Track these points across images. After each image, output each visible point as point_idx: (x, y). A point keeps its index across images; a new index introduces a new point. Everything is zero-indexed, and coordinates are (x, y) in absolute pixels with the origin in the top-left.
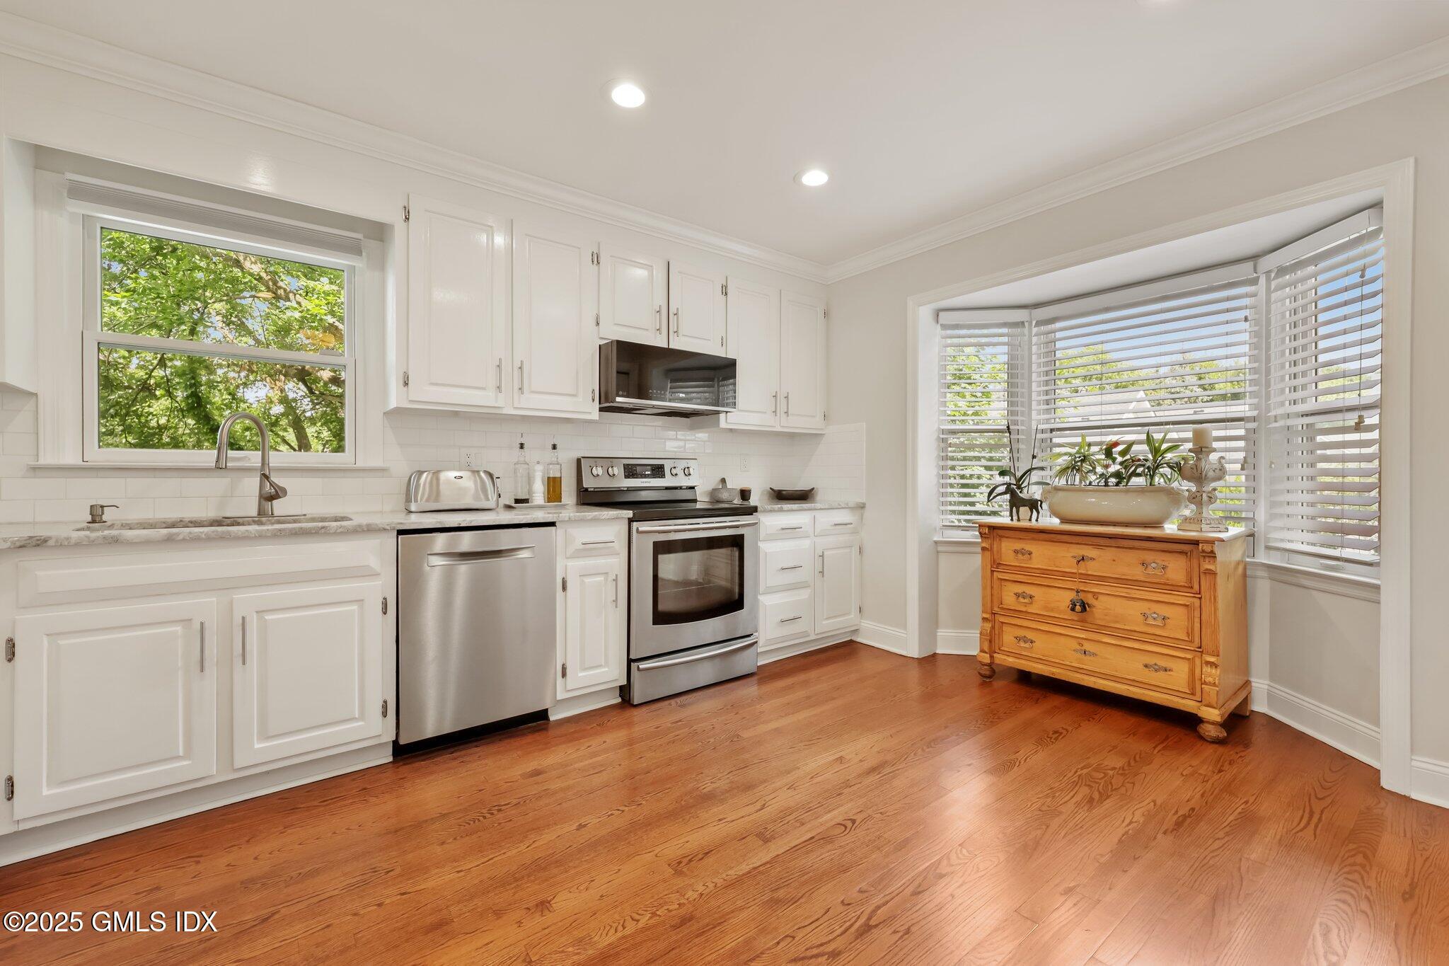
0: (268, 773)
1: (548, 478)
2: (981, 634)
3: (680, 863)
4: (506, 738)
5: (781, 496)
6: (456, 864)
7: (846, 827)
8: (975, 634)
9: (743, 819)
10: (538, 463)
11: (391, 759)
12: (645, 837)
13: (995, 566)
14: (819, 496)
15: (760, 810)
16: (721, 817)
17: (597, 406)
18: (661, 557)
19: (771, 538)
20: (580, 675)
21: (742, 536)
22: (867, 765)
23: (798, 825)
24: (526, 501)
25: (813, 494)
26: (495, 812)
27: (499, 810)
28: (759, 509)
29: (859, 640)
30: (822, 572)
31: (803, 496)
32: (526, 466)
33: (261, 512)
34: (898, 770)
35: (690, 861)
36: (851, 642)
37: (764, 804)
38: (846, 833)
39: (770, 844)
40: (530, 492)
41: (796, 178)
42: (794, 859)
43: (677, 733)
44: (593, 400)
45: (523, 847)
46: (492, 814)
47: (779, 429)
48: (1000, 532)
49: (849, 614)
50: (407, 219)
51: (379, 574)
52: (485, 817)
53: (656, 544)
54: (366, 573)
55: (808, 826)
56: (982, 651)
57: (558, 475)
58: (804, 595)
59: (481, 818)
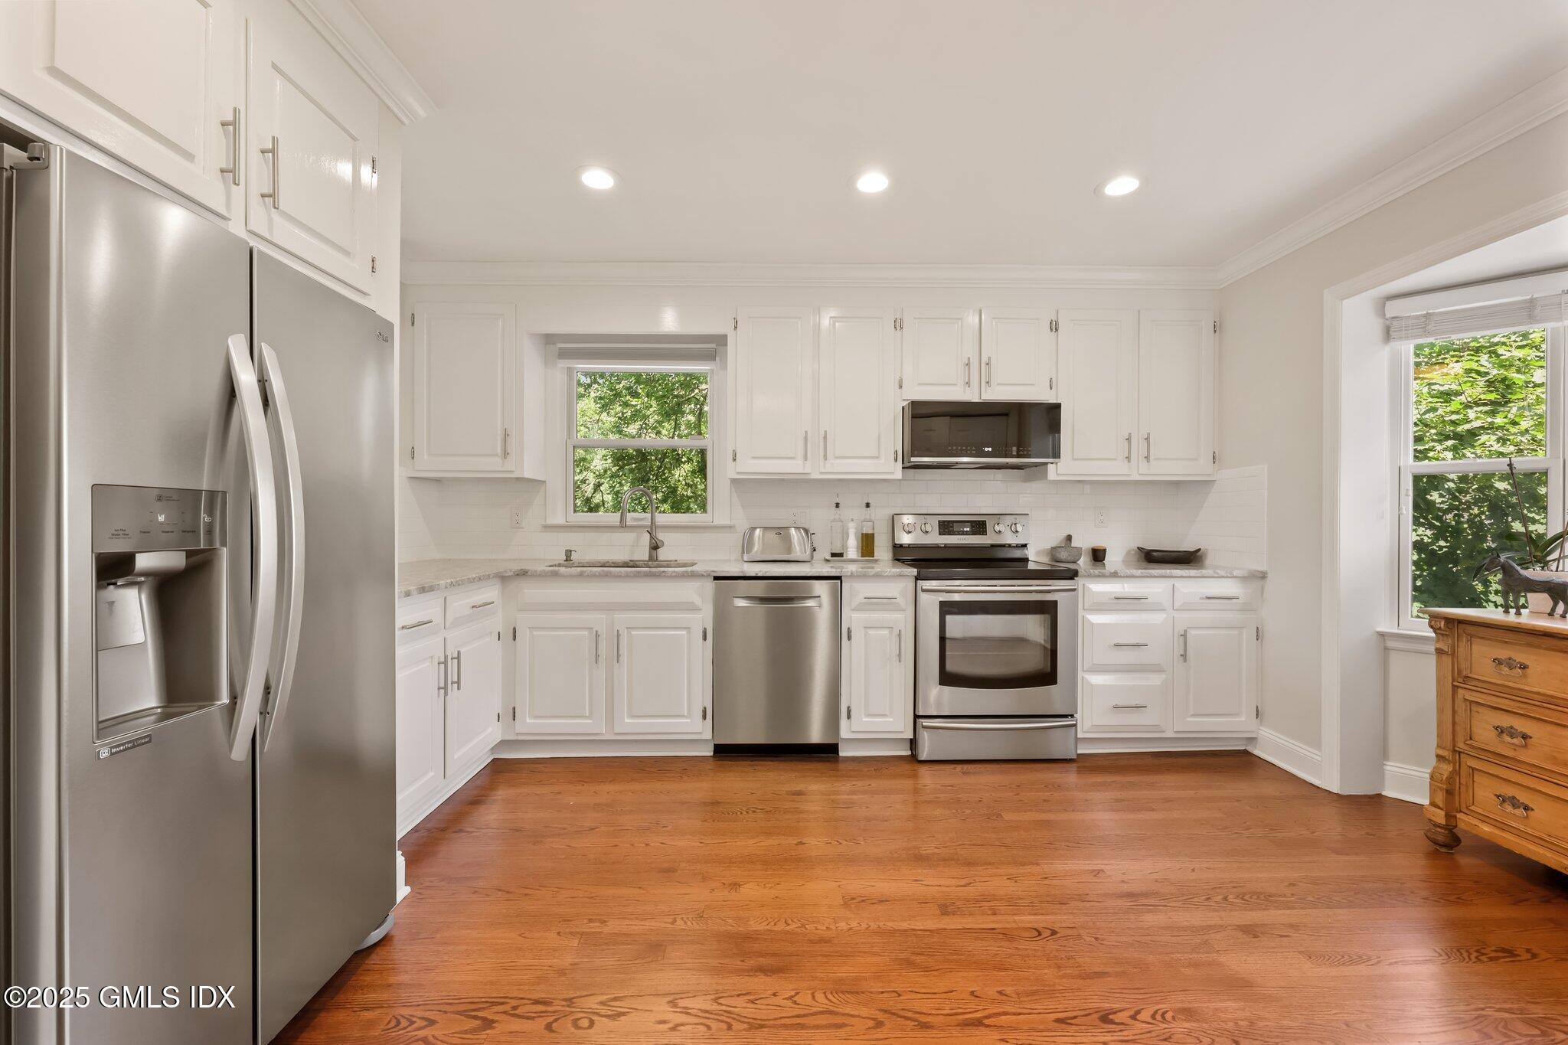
0: (636, 741)
1: (862, 534)
2: (1432, 778)
3: (853, 899)
4: (796, 760)
5: (1152, 558)
6: (702, 837)
7: (1040, 934)
8: (1424, 774)
9: (939, 888)
10: (852, 520)
11: (712, 754)
12: (841, 870)
13: (1460, 680)
14: (1209, 561)
15: (962, 886)
16: (919, 878)
17: (899, 464)
18: (948, 618)
19: (1099, 608)
20: (865, 719)
21: (1055, 603)
22: (1125, 888)
23: (990, 913)
24: (840, 555)
25: (1201, 557)
26: (750, 812)
27: (754, 812)
28: (1080, 574)
29: (1256, 752)
30: (1184, 656)
31: (1187, 559)
32: (841, 523)
33: (651, 558)
34: (1166, 906)
35: (863, 901)
36: (1246, 753)
37: (971, 883)
38: (1035, 939)
39: (946, 916)
40: (844, 545)
41: (1098, 190)
42: (958, 939)
43: (938, 795)
44: (896, 460)
45: (751, 842)
46: (747, 812)
47: (1135, 477)
48: (1470, 629)
49: (1237, 715)
50: (736, 327)
51: (700, 610)
52: (741, 813)
53: (942, 604)
54: (692, 608)
55: (999, 918)
56: (1433, 804)
57: (870, 532)
58: (1155, 680)
59: (739, 813)
